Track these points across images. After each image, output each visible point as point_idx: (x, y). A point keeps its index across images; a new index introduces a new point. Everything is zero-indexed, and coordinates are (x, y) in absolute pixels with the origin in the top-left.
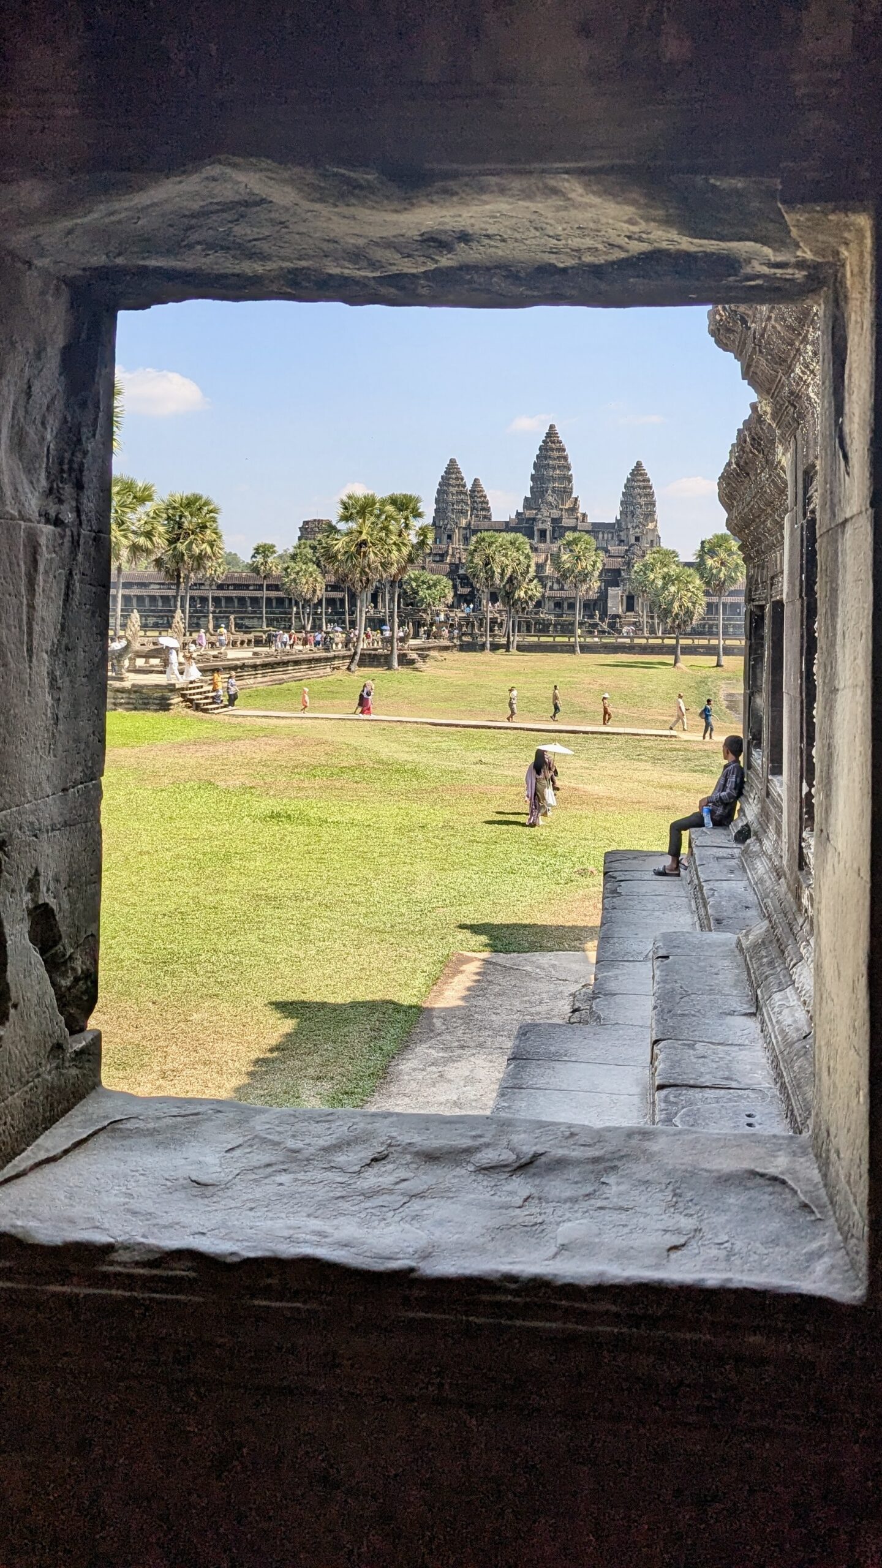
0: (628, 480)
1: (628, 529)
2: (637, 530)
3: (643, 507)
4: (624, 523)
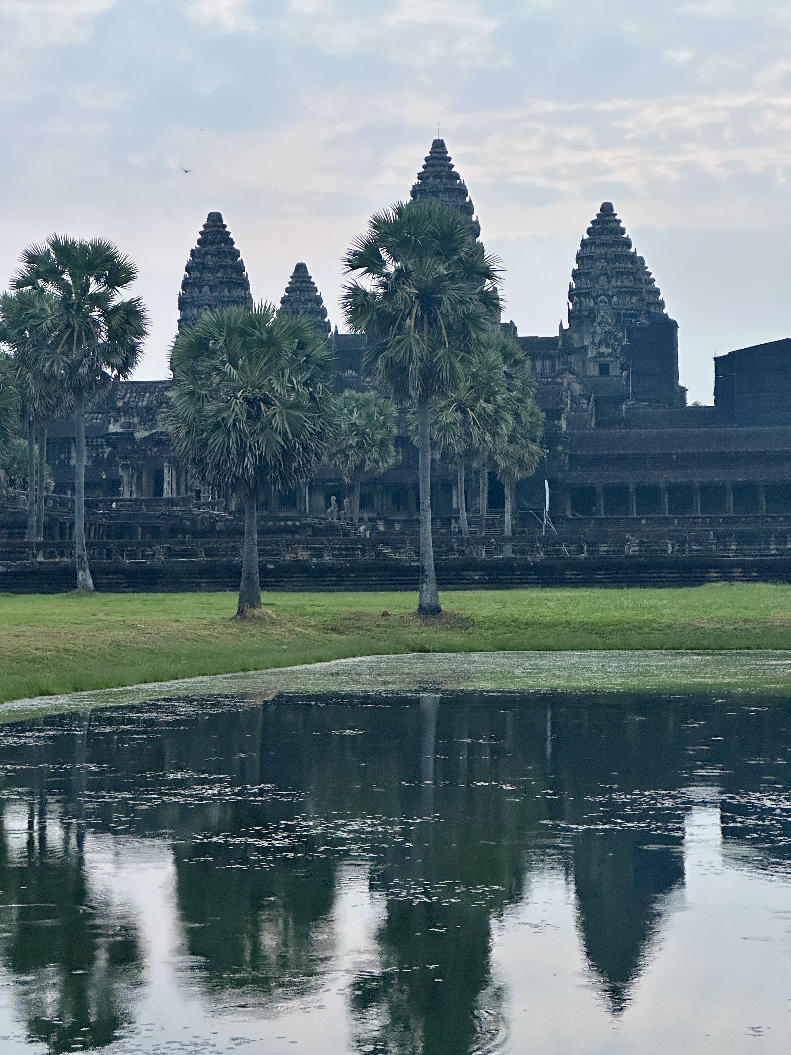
0: (584, 244)
1: (584, 349)
2: (603, 349)
3: (615, 299)
4: (575, 336)
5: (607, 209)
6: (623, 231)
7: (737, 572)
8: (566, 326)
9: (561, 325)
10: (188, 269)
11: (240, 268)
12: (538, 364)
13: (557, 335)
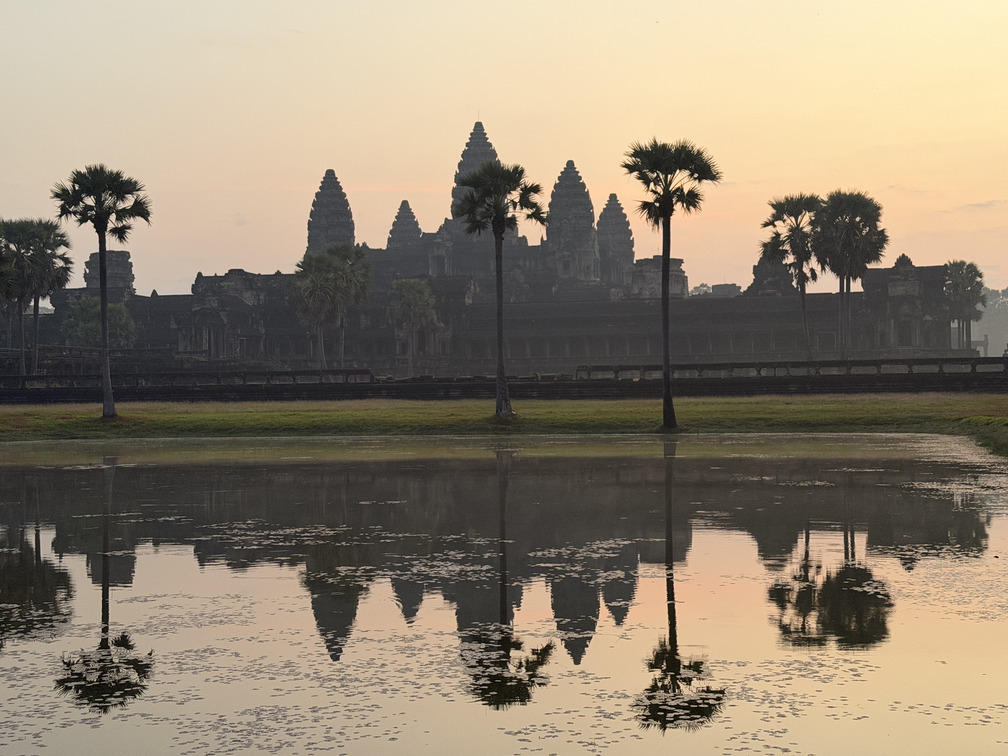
0: (556, 186)
1: (554, 253)
2: (565, 253)
3: (573, 221)
4: (550, 245)
5: (570, 164)
6: (580, 178)
7: (384, 392)
8: (545, 239)
9: (542, 238)
10: (313, 205)
11: (346, 204)
12: (527, 264)
13: (539, 243)
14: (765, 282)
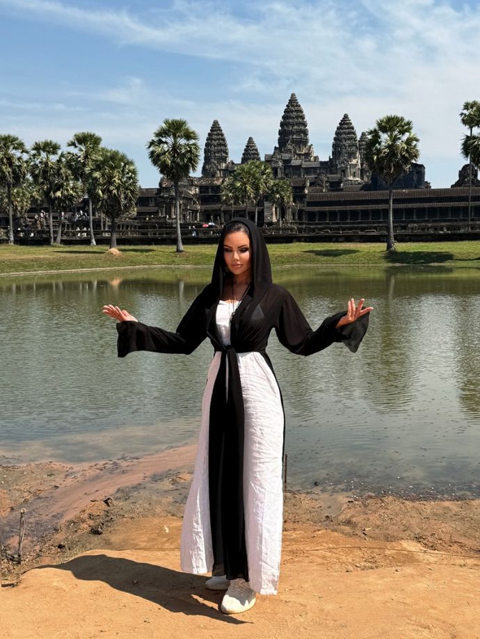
0: (338, 128)
1: (337, 165)
4: (334, 161)
5: (346, 117)
6: (351, 124)
9: (330, 157)
10: (207, 140)
11: (224, 139)
14: (466, 180)
